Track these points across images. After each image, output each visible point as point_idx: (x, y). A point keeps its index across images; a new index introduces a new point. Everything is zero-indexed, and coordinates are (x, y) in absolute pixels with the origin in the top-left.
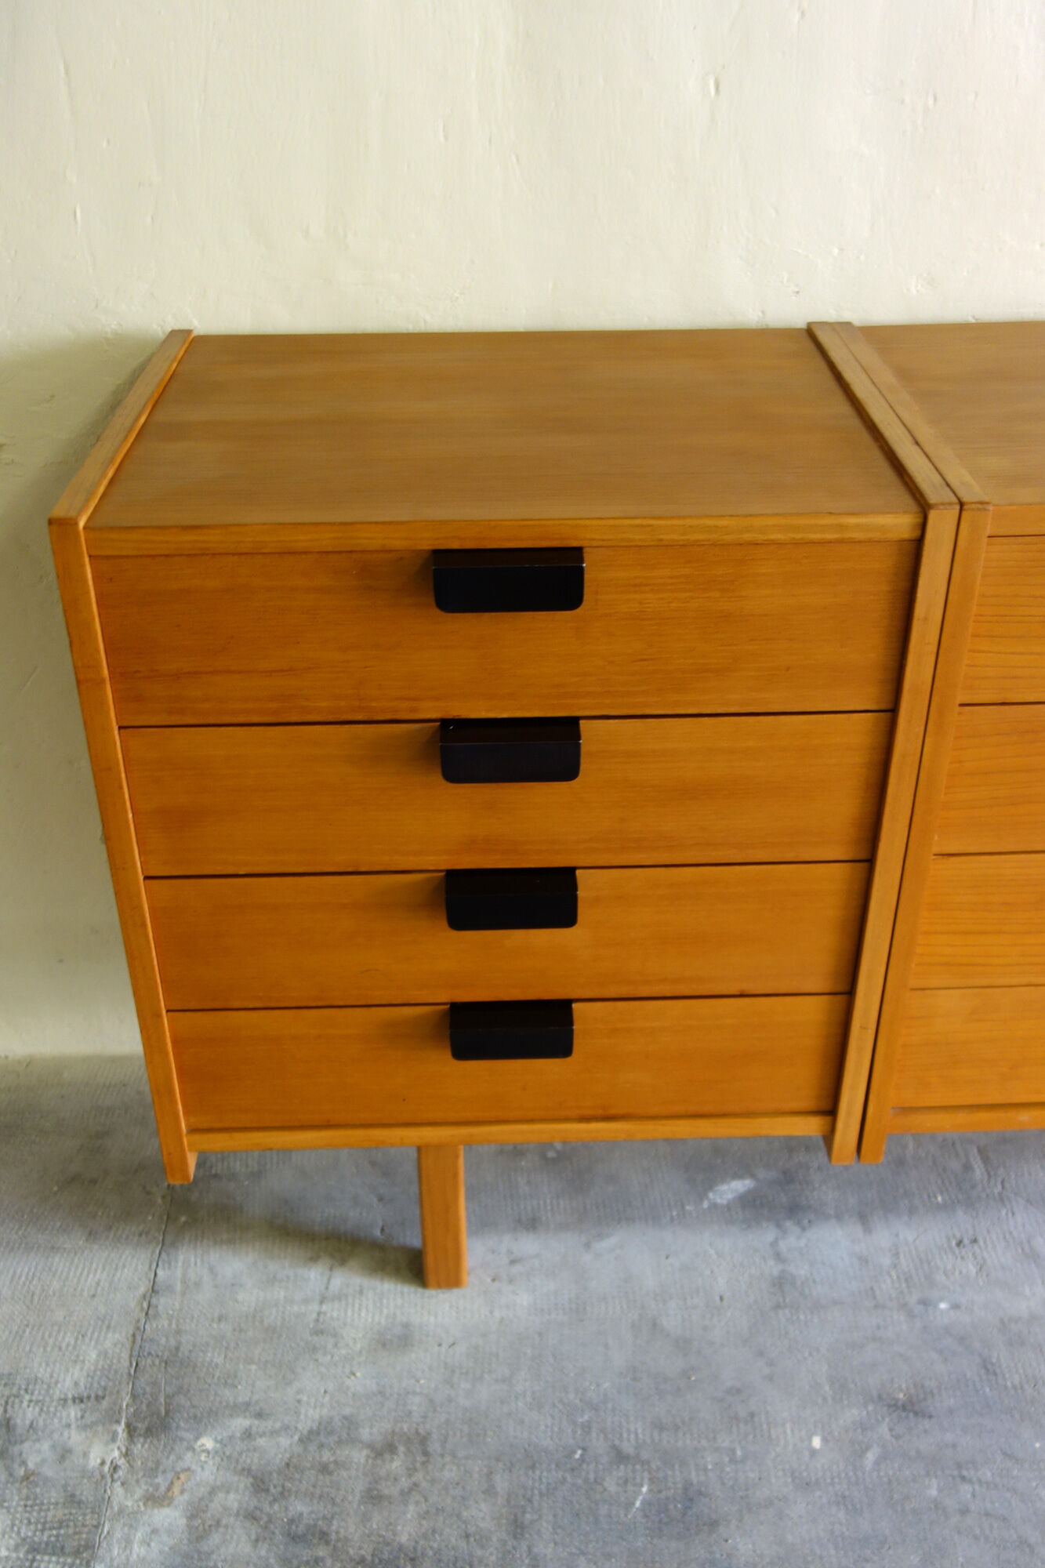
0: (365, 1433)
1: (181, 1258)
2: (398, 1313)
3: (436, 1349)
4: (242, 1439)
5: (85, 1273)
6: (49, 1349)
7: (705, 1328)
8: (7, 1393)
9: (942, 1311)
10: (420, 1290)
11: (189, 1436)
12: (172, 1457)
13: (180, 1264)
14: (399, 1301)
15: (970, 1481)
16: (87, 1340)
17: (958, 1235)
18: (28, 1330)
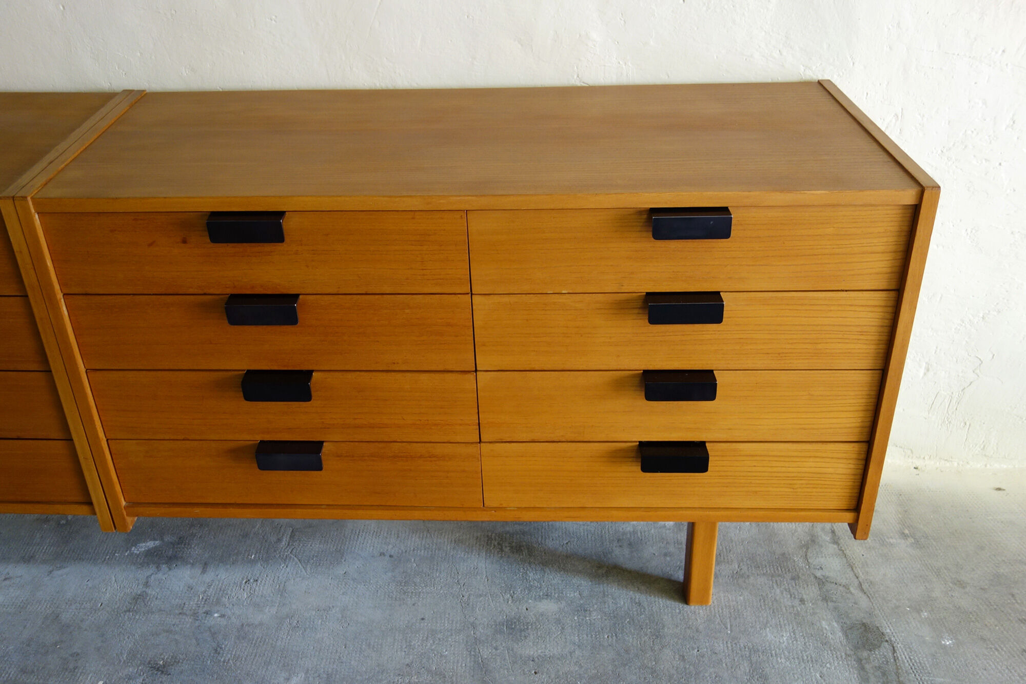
7: (82, 621)
9: (214, 618)
17: (250, 578)
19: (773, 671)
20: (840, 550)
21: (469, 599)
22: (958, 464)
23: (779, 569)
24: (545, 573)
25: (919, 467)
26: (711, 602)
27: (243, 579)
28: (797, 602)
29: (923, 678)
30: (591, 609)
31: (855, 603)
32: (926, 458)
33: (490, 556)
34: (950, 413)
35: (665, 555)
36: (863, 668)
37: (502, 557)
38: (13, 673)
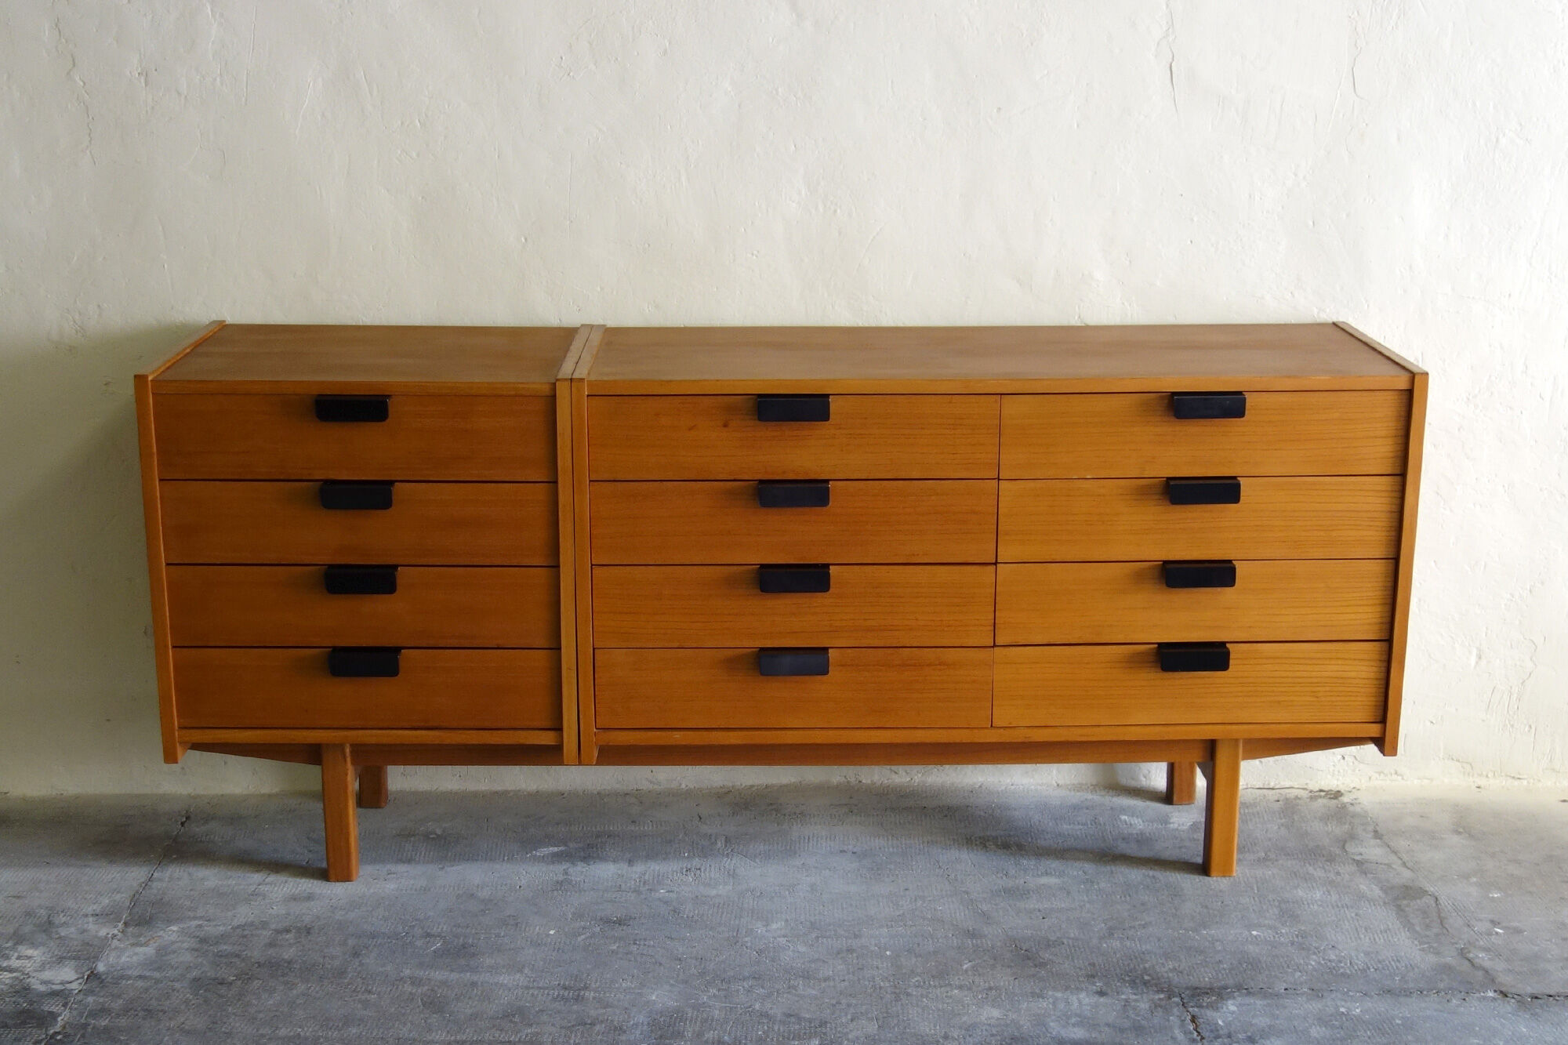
0: (273, 926)
1: (170, 869)
2: (308, 889)
3: (328, 900)
4: (196, 927)
5: (106, 874)
6: (78, 899)
7: (504, 896)
8: (50, 912)
9: (661, 893)
11: (163, 925)
12: (152, 932)
13: (169, 872)
14: (310, 885)
15: (639, 944)
16: (104, 895)
17: (690, 867)
18: (66, 893)
19: (1305, 912)
20: (1384, 842)
21: (956, 877)
22: (1528, 782)
23: (1313, 855)
24: (1041, 860)
25: (1482, 786)
26: (1235, 874)
27: (682, 868)
28: (1332, 874)
29: (1466, 916)
30: (1099, 881)
31: (1398, 875)
32: (1489, 776)
33: (973, 851)
34: (1511, 713)
35: (1180, 848)
36: (1402, 911)
37: (987, 851)
38: (445, 927)
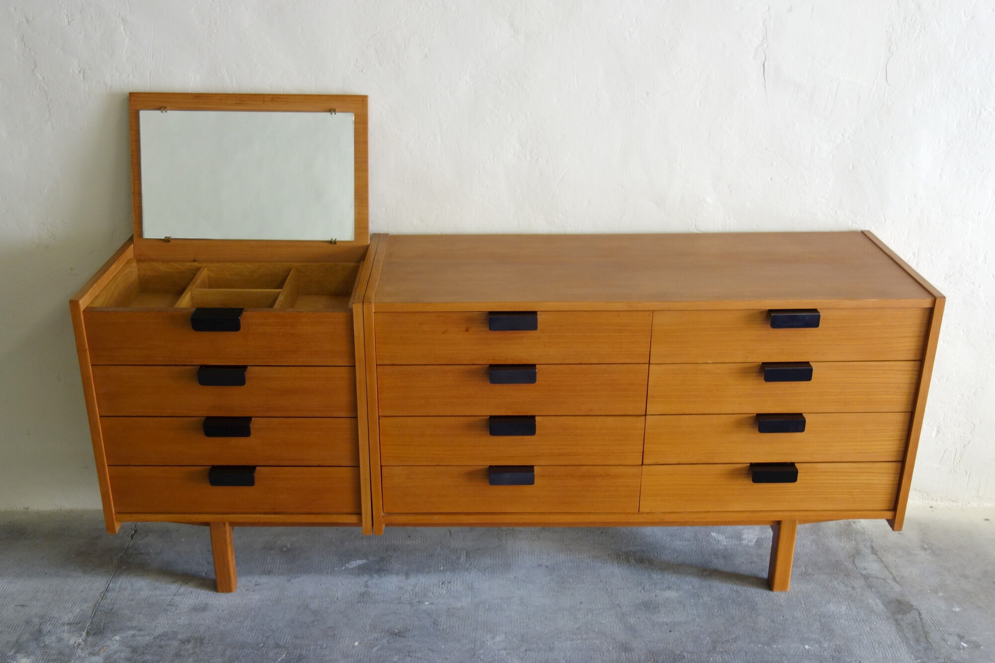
0: (180, 637)
1: (120, 580)
2: (204, 600)
3: (216, 611)
4: (131, 637)
5: (80, 584)
6: (60, 608)
7: (327, 608)
8: (41, 621)
9: (425, 605)
10: (215, 593)
11: (110, 635)
12: (103, 642)
13: (119, 582)
14: (206, 596)
15: (412, 657)
16: (76, 606)
17: (444, 581)
18: (53, 602)
19: (837, 627)
20: (879, 558)
21: (612, 590)
22: (962, 504)
23: (835, 570)
24: (664, 574)
25: (934, 506)
26: (788, 590)
27: (439, 581)
28: (850, 589)
29: (941, 629)
30: (703, 595)
31: (892, 589)
32: (938, 499)
33: (621, 565)
34: (955, 464)
35: (751, 563)
36: (899, 624)
37: (630, 566)
38: (288, 638)
